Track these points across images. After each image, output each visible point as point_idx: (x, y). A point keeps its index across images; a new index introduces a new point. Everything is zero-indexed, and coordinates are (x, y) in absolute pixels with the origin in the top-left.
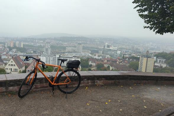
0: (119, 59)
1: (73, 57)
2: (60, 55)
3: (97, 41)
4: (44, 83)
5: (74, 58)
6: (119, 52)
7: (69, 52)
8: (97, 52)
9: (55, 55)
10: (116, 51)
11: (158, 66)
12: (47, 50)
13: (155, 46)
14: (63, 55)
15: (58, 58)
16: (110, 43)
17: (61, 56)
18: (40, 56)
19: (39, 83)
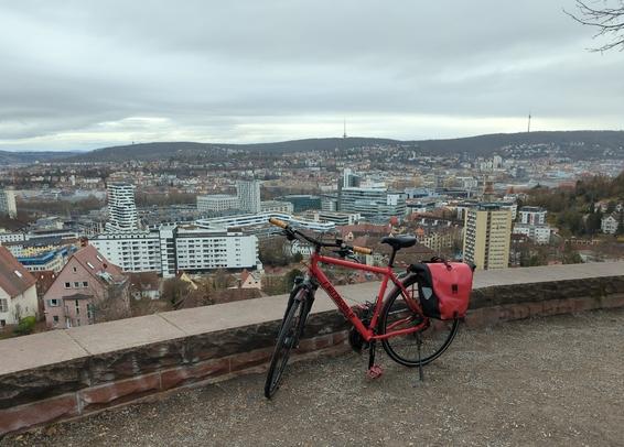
0: (395, 224)
1: (230, 230)
2: (176, 230)
3: (313, 166)
4: (135, 375)
5: (233, 234)
6: (393, 200)
7: (210, 214)
8: (316, 205)
9: (157, 231)
10: (384, 195)
11: (525, 236)
12: (120, 212)
13: (512, 168)
14: (186, 228)
15: (168, 240)
16: (359, 170)
17: (180, 231)
18: (96, 238)
19: (110, 377)
